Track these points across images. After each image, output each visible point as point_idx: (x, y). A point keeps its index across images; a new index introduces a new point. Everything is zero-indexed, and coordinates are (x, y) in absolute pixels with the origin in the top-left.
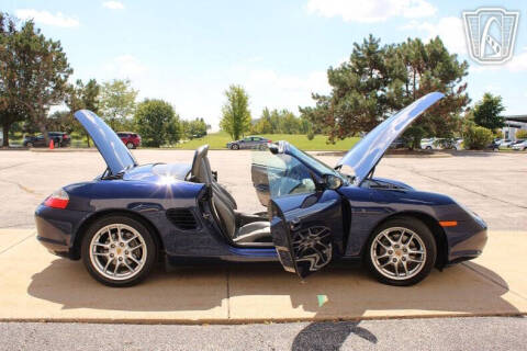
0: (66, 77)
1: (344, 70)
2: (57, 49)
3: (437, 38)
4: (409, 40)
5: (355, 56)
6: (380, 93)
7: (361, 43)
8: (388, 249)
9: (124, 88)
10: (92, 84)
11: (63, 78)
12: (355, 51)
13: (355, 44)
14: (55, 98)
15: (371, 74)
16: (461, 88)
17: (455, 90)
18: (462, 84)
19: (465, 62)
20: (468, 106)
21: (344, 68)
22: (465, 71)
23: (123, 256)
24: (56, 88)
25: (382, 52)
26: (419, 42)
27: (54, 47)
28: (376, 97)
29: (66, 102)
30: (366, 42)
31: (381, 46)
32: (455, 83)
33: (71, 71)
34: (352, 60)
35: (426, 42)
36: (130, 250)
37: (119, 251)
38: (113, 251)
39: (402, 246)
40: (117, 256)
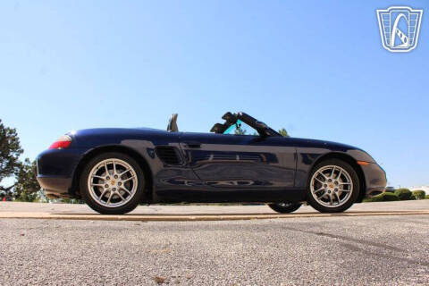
2: (13, 135)
8: (323, 183)
23: (116, 187)
27: (11, 133)
36: (123, 182)
37: (113, 183)
38: (108, 183)
39: (334, 181)
40: (111, 187)
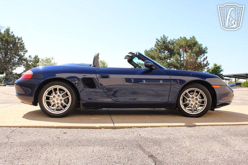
0: (24, 54)
1: (152, 51)
2: (20, 41)
3: (193, 37)
4: (181, 38)
5: (157, 45)
6: (168, 61)
7: (159, 39)
8: (188, 99)
9: (50, 61)
10: (36, 57)
11: (22, 54)
12: (156, 42)
13: (157, 39)
14: (18, 64)
15: (164, 53)
16: (204, 58)
17: (202, 59)
18: (205, 57)
19: (206, 47)
20: (208, 66)
21: (152, 50)
22: (206, 51)
23: (59, 102)
24: (19, 59)
25: (169, 42)
26: (185, 38)
27: (19, 40)
28: (167, 62)
29: (24, 65)
30: (162, 38)
31: (168, 40)
32: (202, 56)
33: (27, 51)
34: (155, 46)
35: (188, 38)
36: (63, 99)
37: (57, 99)
38: (55, 99)
39: (195, 97)
40: (56, 102)
